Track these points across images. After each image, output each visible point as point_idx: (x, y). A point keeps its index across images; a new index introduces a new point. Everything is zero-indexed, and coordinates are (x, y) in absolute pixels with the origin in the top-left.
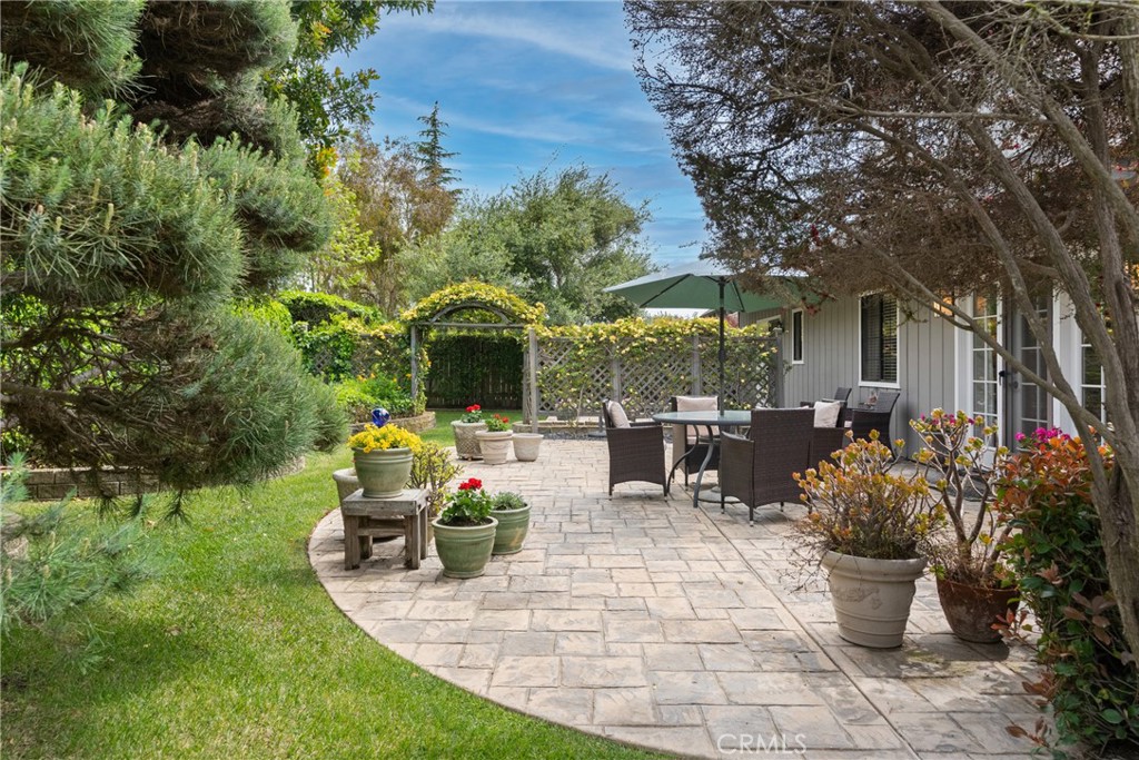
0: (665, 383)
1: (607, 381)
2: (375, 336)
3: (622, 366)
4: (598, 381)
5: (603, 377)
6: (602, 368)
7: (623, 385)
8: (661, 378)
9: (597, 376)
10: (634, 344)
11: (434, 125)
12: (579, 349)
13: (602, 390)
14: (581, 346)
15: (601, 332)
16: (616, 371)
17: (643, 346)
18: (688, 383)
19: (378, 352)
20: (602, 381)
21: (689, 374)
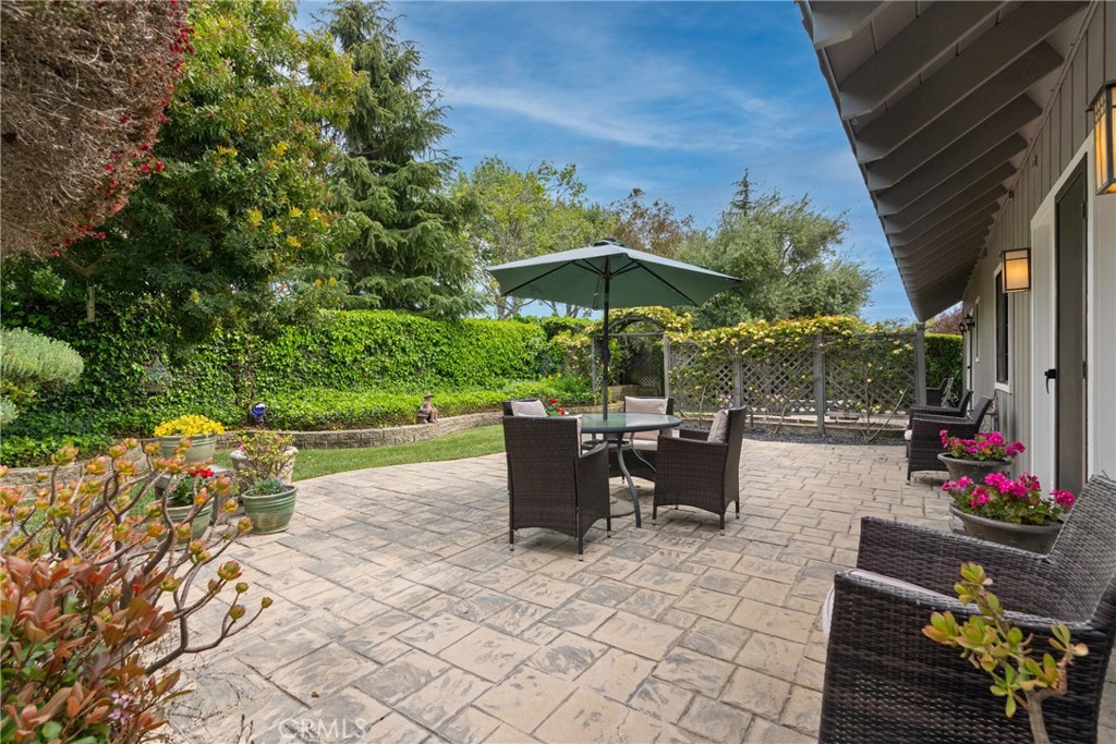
0: (787, 382)
1: (730, 380)
2: (575, 347)
3: (745, 366)
4: (722, 379)
5: (726, 376)
6: (726, 367)
7: (745, 383)
8: (782, 377)
9: (721, 375)
10: (754, 345)
11: (746, 186)
12: (703, 352)
13: (726, 388)
14: (705, 349)
15: (723, 335)
16: (737, 370)
17: (763, 348)
18: (812, 383)
19: (575, 358)
20: (726, 379)
21: (812, 373)
